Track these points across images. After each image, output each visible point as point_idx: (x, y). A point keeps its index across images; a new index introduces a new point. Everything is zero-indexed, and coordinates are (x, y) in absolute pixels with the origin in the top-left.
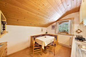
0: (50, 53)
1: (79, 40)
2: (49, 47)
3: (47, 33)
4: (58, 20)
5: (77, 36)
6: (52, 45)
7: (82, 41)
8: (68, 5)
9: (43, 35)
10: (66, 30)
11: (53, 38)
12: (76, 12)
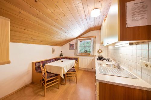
0: (70, 83)
1: (100, 60)
2: (70, 74)
3: (61, 55)
4: (79, 37)
5: (98, 56)
6: (73, 71)
7: (103, 60)
8: (91, 22)
9: (56, 59)
10: (88, 51)
11: (74, 61)
12: (98, 30)
